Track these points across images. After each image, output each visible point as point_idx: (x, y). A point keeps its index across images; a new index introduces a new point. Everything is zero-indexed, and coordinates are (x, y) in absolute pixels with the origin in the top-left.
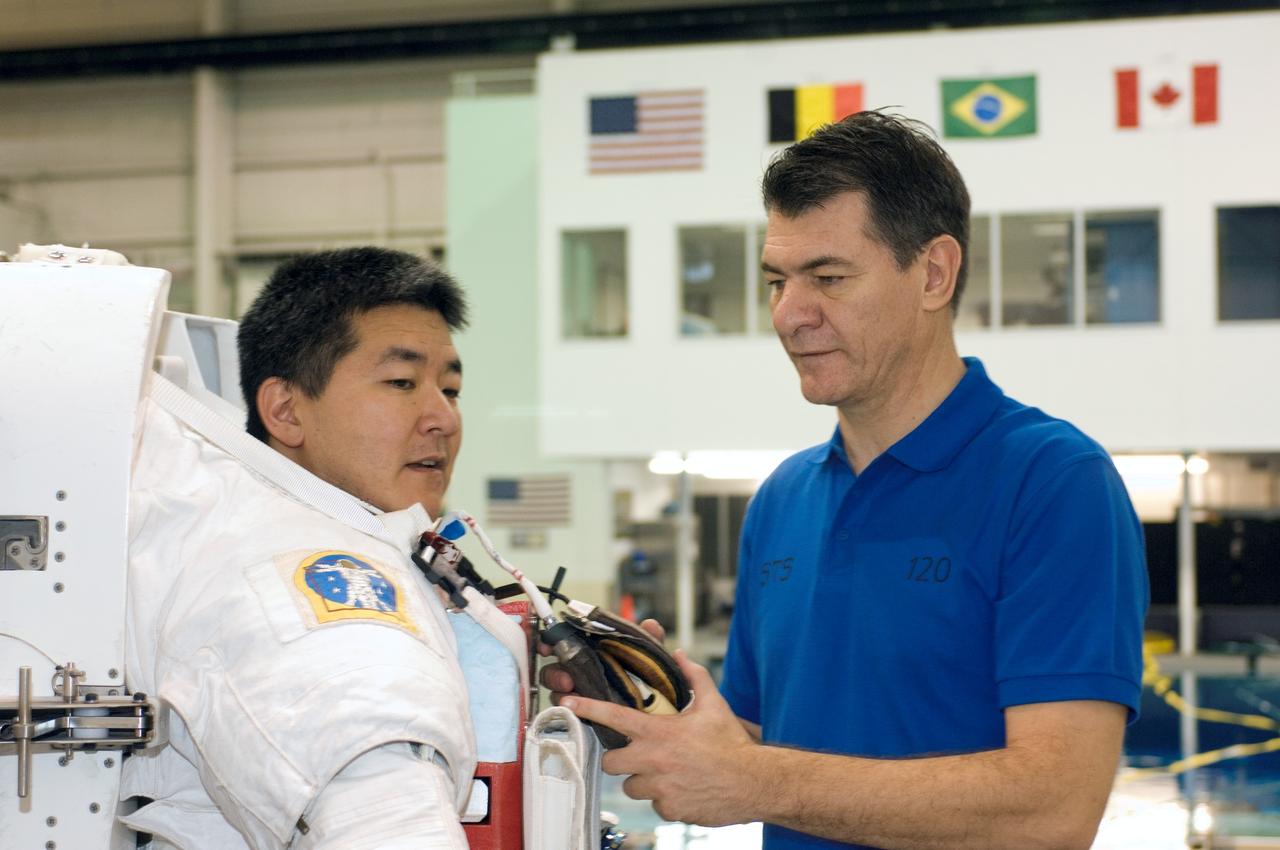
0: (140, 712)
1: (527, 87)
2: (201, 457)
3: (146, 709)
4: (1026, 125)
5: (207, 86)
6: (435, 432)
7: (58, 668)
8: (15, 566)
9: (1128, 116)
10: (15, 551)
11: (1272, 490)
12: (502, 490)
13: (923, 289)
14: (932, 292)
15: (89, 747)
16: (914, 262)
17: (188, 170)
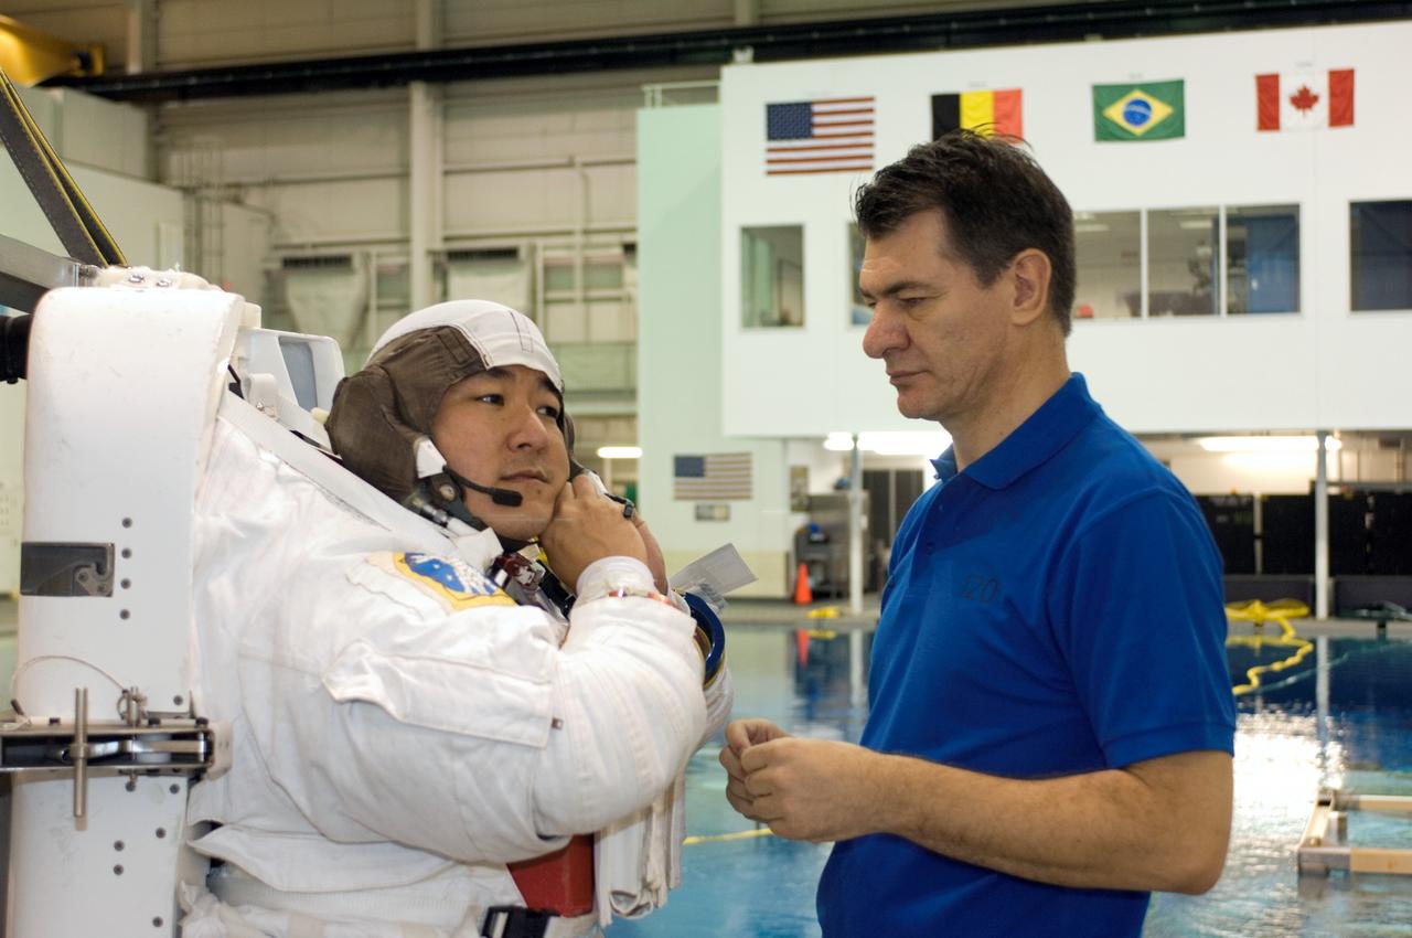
0: (202, 736)
1: (711, 95)
2: (279, 479)
3: (207, 734)
4: (1174, 128)
5: (420, 97)
6: (527, 448)
7: (124, 692)
8: (82, 592)
9: (1268, 119)
10: (82, 577)
11: (1403, 466)
12: (688, 467)
13: (1012, 303)
14: (1021, 307)
15: (152, 773)
16: (998, 278)
17: (404, 175)
